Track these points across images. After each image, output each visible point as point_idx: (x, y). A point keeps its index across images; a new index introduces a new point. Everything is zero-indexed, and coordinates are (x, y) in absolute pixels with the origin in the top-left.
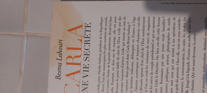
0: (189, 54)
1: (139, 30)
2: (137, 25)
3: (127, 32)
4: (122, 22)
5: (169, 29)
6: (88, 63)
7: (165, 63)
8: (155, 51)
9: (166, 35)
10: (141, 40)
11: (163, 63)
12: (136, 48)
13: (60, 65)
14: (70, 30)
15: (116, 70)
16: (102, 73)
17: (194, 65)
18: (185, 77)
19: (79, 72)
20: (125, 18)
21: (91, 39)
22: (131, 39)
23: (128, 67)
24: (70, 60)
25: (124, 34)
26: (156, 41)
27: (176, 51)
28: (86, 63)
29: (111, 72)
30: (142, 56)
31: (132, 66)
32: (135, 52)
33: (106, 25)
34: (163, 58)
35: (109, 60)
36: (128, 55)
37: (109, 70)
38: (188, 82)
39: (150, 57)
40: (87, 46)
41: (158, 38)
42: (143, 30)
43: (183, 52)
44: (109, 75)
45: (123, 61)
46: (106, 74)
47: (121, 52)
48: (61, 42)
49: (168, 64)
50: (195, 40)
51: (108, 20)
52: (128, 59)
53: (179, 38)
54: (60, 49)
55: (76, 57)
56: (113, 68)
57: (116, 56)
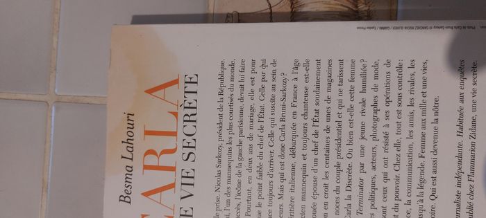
0: (423, 146)
1: (307, 89)
2: (302, 78)
3: (279, 95)
4: (269, 71)
5: (376, 88)
6: (193, 165)
7: (368, 167)
8: (345, 139)
9: (370, 102)
10: (311, 114)
11: (362, 166)
12: (300, 131)
13: (130, 169)
14: (150, 91)
15: (255, 182)
16: (223, 189)
17: (435, 172)
18: (414, 199)
19: (172, 186)
20: (274, 63)
21: (198, 111)
22: (289, 110)
23: (282, 174)
24: (152, 160)
25: (273, 99)
26: (346, 116)
27: (393, 139)
28: (188, 166)
29: (245, 186)
30: (316, 150)
31: (293, 174)
32: (299, 141)
33: (232, 80)
34: (362, 155)
35: (241, 158)
36: (283, 147)
37: (240, 183)
38: (421, 209)
39: (333, 153)
40: (190, 128)
41: (351, 109)
42: (317, 91)
43: (410, 141)
44: (239, 194)
45: (271, 161)
46: (234, 192)
47: (266, 140)
48: (131, 117)
49: (374, 168)
50: (436, 113)
51: (238, 67)
52: (282, 156)
53: (400, 109)
54: (131, 134)
55: (165, 152)
56: (250, 178)
57: (256, 150)
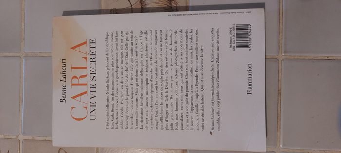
0: (197, 67)
1: (146, 44)
2: (144, 39)
3: (134, 47)
4: (129, 36)
5: (176, 42)
6: (96, 82)
7: (174, 78)
8: (164, 65)
9: (174, 49)
10: (149, 55)
11: (172, 77)
12: (144, 64)
13: (65, 86)
14: (73, 48)
15: (125, 88)
16: (110, 92)
17: (202, 78)
18: (194, 91)
19: (86, 93)
20: (131, 32)
21: (97, 56)
22: (139, 54)
23: (137, 84)
24: (75, 81)
25: (132, 49)
26: (164, 55)
27: (184, 65)
28: (93, 83)
29: (120, 90)
30: (152, 72)
31: (142, 83)
32: (144, 68)
33: (112, 41)
34: (172, 73)
35: (118, 77)
36: (137, 71)
37: (118, 89)
38: (198, 95)
39: (159, 73)
40: (93, 65)
41: (166, 53)
42: (151, 45)
43: (191, 65)
44: (118, 94)
45: (132, 78)
46: (115, 94)
47: (129, 68)
48: (64, 61)
49: (177, 78)
50: (202, 52)
51: (114, 34)
52: (137, 75)
53: (187, 51)
54: (65, 69)
55: (82, 76)
56: (122, 86)
57: (125, 73)
